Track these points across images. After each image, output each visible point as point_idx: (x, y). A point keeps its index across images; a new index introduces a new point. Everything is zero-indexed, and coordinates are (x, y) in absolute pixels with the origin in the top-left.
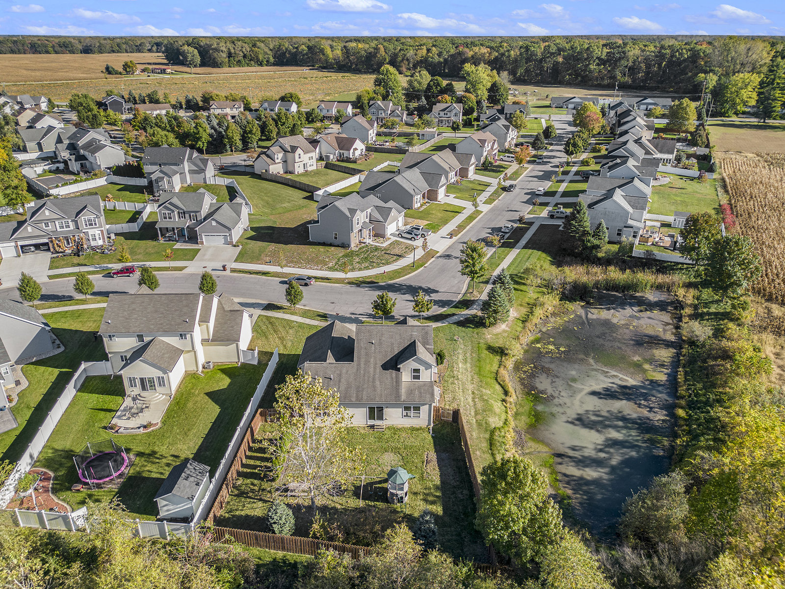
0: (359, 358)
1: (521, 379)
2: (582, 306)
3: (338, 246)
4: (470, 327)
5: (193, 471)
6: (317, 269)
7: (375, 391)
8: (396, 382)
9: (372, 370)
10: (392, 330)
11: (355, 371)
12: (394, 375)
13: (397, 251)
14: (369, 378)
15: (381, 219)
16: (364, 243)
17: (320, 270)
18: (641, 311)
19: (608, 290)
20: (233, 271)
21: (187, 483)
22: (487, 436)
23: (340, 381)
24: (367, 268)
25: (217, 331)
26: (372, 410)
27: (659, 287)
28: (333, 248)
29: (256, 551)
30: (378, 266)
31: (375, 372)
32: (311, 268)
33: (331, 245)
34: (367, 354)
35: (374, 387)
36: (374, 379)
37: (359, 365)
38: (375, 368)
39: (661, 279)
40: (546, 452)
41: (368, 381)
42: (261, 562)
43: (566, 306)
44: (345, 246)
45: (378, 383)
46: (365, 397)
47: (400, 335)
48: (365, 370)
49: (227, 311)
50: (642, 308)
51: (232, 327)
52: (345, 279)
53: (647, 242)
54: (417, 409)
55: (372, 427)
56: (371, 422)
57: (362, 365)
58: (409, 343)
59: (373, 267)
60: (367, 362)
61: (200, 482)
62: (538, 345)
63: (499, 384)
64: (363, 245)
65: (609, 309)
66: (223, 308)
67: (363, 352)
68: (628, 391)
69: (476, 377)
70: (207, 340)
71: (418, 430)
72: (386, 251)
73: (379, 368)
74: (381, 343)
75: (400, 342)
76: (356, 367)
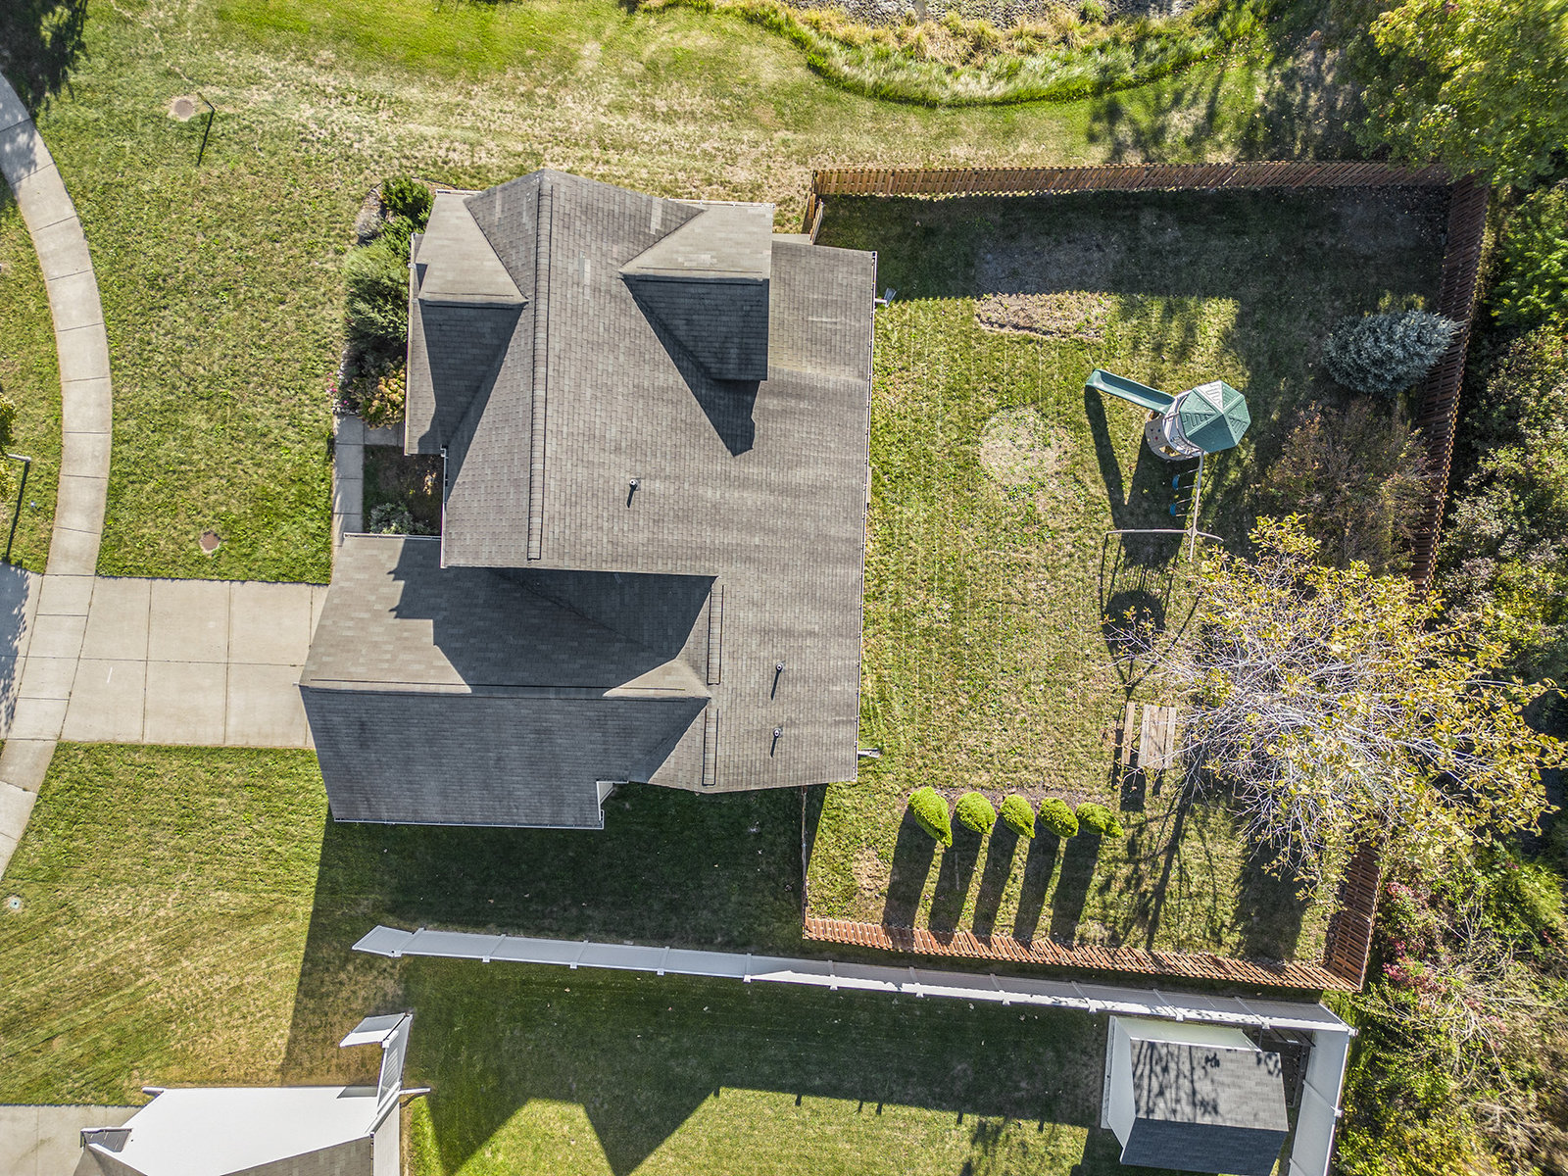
0: (700, 552)
5: (1170, 1094)
7: (826, 488)
9: (751, 498)
10: (567, 383)
11: (751, 572)
14: (778, 511)
23: (788, 633)
31: (758, 485)
34: (684, 517)
35: (812, 491)
36: (785, 490)
37: (728, 554)
38: (744, 483)
41: (791, 514)
45: (801, 476)
48: (750, 528)
57: (732, 538)
58: (635, 309)
60: (719, 517)
67: (673, 534)
69: (497, 79)
73: (748, 466)
74: (636, 449)
75: (629, 353)
76: (737, 568)
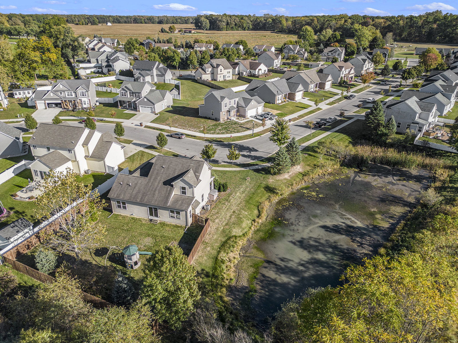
0: (152, 176)
1: (277, 209)
2: (355, 172)
3: (213, 120)
4: (261, 173)
5: (20, 224)
6: (193, 131)
7: (153, 197)
8: (169, 194)
9: (156, 184)
10: (179, 161)
11: (146, 183)
12: (169, 189)
13: (248, 126)
14: (153, 188)
15: (244, 106)
16: (230, 119)
17: (195, 131)
18: (400, 180)
19: (381, 163)
20: (146, 127)
21: (11, 229)
22: (224, 240)
23: (135, 188)
24: (223, 133)
25: (95, 152)
26: (151, 209)
27: (424, 166)
28: (209, 121)
29: (26, 277)
30: (231, 132)
31: (158, 185)
32: (190, 130)
33: (209, 119)
34: (157, 174)
35: (154, 194)
36: (156, 190)
37: (150, 180)
38: (159, 183)
39: (428, 161)
40: (261, 258)
41: (152, 190)
42: (25, 285)
43: (343, 170)
44: (217, 120)
45: (157, 192)
46: (146, 200)
47: (182, 165)
48: (152, 183)
49: (104, 141)
50: (402, 178)
51: (103, 151)
52: (204, 138)
53: (429, 136)
54: (178, 213)
55: (151, 220)
56: (151, 217)
57: (152, 180)
58: (186, 170)
59: (227, 133)
60: (156, 178)
61: (21, 231)
62: (305, 191)
63: (259, 210)
64: (229, 120)
65: (374, 176)
66: (103, 139)
67: (155, 172)
68: (352, 230)
69: (244, 203)
70: (88, 156)
71: (179, 227)
72: (241, 126)
73: (161, 183)
74: (168, 168)
75: (181, 169)
76: (147, 181)
